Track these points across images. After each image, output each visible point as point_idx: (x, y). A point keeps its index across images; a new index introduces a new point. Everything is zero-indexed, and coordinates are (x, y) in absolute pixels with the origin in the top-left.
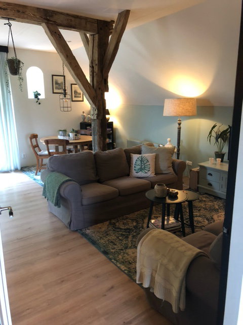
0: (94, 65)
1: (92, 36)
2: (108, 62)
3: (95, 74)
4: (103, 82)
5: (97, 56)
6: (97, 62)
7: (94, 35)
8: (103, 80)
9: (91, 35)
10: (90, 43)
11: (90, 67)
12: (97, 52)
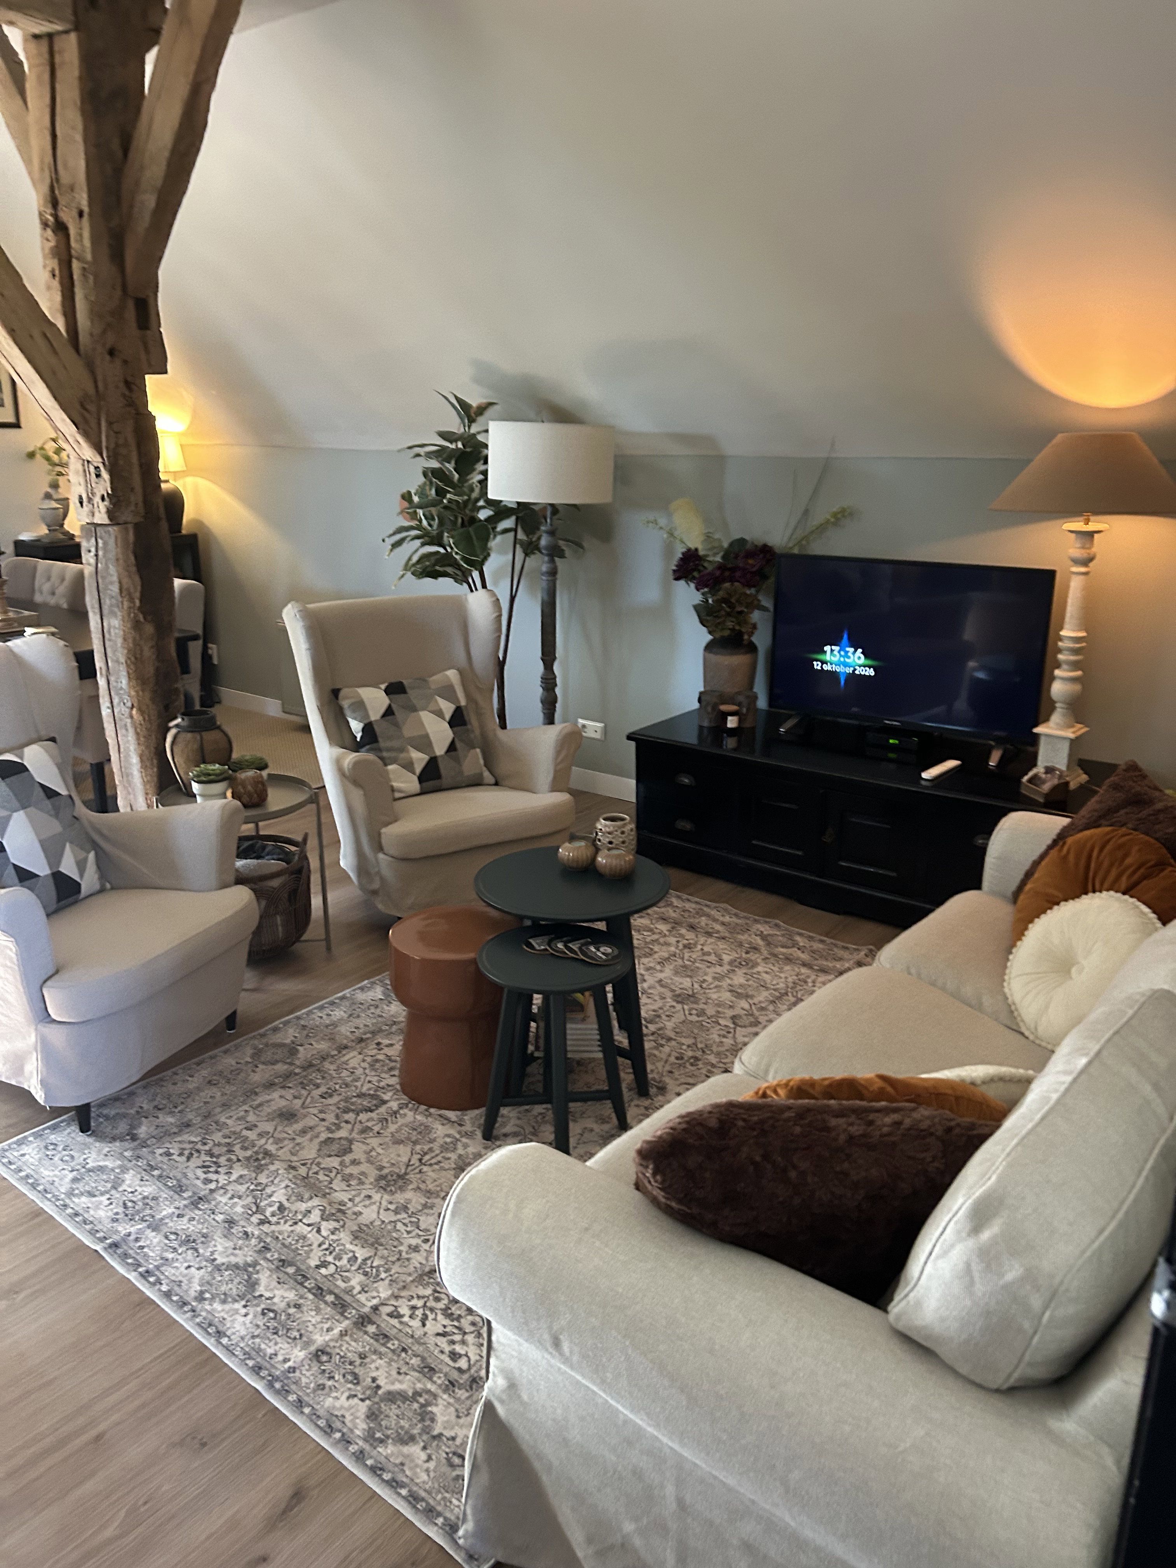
0: (68, 217)
1: (44, 45)
2: (149, 201)
3: (76, 265)
4: (131, 313)
5: (82, 164)
6: (83, 199)
7: (50, 36)
8: (131, 304)
9: (36, 37)
10: (30, 86)
11: (45, 225)
12: (79, 138)
